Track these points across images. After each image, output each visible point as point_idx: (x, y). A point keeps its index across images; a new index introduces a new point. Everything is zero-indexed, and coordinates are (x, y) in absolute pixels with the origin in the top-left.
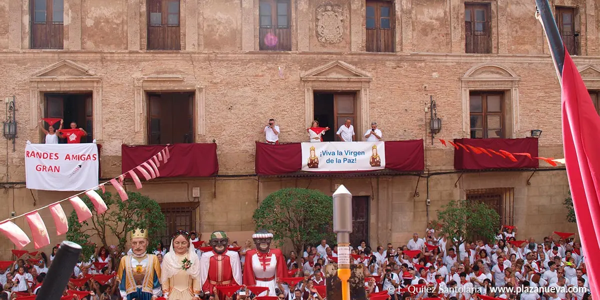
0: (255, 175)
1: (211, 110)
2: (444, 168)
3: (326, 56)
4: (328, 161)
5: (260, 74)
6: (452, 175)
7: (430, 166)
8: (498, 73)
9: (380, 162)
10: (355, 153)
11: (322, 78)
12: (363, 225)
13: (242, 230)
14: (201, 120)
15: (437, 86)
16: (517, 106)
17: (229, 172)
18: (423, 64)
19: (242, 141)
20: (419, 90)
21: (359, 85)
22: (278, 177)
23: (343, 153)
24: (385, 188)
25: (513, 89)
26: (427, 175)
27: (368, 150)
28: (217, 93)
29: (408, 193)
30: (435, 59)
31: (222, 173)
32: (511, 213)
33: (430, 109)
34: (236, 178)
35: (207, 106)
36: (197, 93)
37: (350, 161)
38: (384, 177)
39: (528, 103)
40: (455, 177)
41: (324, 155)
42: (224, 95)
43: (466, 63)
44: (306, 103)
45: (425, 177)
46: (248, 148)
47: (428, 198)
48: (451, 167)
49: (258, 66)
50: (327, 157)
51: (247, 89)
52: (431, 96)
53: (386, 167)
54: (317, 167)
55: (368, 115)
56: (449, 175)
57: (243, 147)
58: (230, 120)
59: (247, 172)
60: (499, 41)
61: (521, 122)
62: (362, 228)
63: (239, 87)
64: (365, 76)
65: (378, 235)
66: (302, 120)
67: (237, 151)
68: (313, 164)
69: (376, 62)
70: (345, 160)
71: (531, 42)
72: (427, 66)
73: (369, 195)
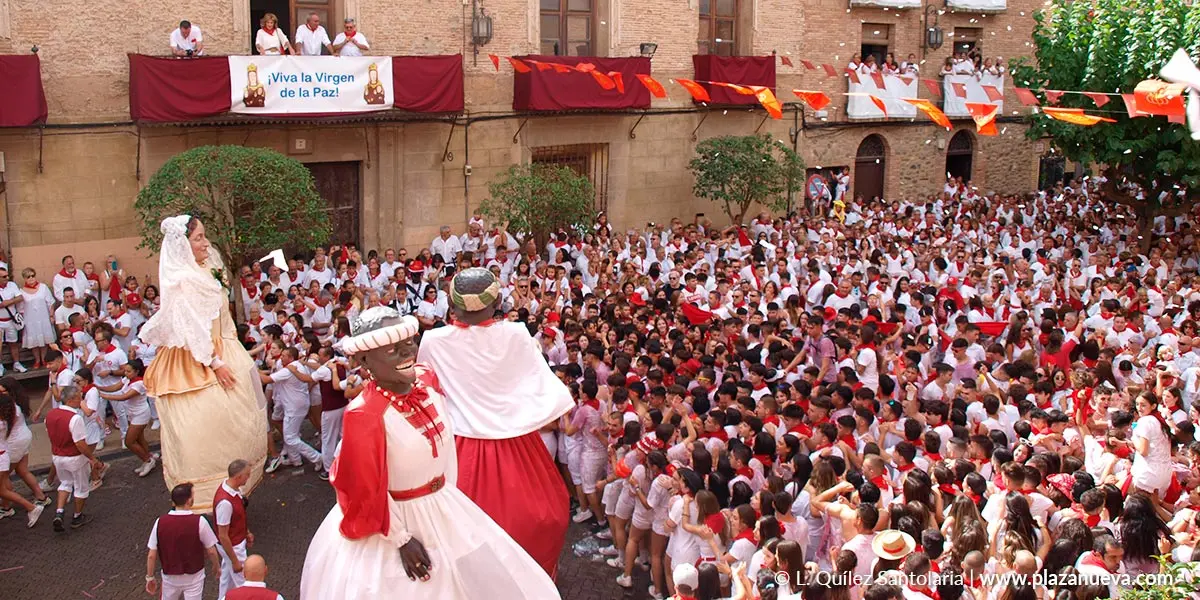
0: (130, 124)
2: (495, 108)
4: (284, 94)
6: (508, 120)
7: (473, 105)
9: (383, 96)
10: (336, 79)
12: (350, 216)
13: (105, 238)
17: (70, 117)
19: (96, 53)
22: (182, 126)
23: (314, 78)
24: (391, 145)
26: (465, 122)
27: (361, 72)
29: (432, 155)
31: (56, 119)
32: (604, 187)
34: (87, 130)
37: (326, 94)
38: (390, 124)
40: (514, 124)
41: (276, 81)
45: (463, 125)
46: (111, 68)
47: (467, 163)
48: (509, 108)
50: (281, 85)
53: (394, 106)
54: (262, 105)
55: (359, 6)
56: (502, 121)
57: (101, 65)
59: (111, 119)
61: (624, 29)
62: (347, 223)
65: (378, 234)
66: (225, 12)
67: (88, 73)
68: (255, 99)
70: (316, 91)
73: (361, 158)
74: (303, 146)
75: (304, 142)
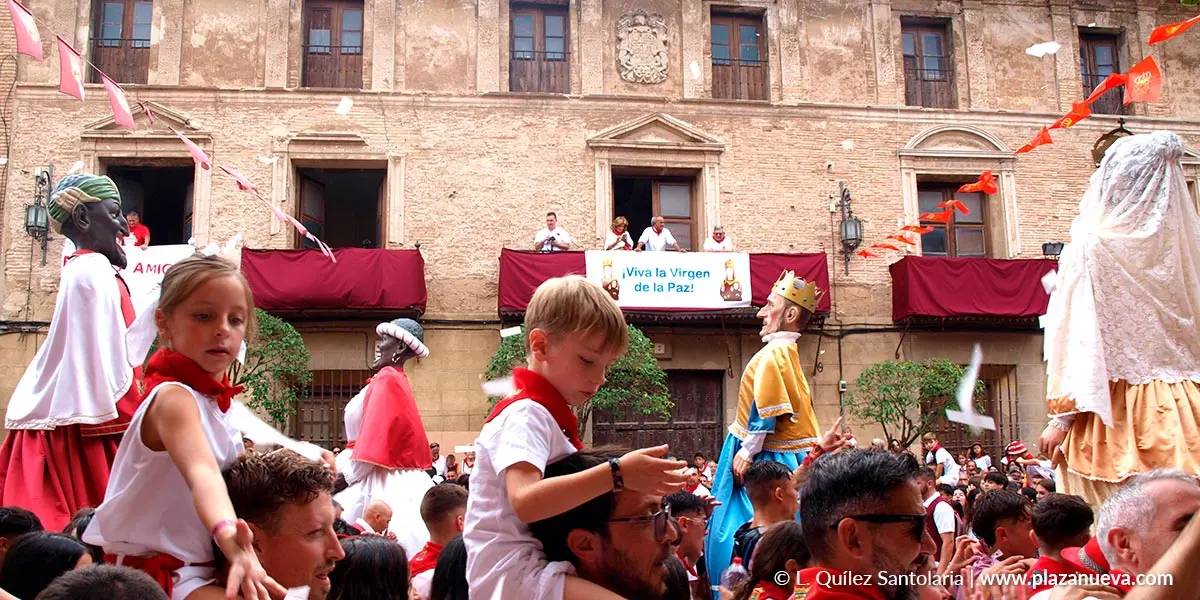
0: (498, 322)
1: (415, 199)
2: (871, 320)
3: (635, 105)
5: (511, 134)
6: (888, 334)
7: (844, 315)
8: (971, 144)
9: (740, 293)
10: (691, 274)
11: (627, 143)
12: (714, 432)
14: (397, 215)
15: (851, 165)
16: (1012, 207)
17: (446, 314)
18: (823, 124)
19: (472, 257)
20: (817, 171)
21: (700, 159)
23: (668, 273)
25: (1004, 174)
26: (837, 334)
27: (716, 268)
28: (426, 166)
30: (846, 115)
31: (434, 316)
32: (1014, 419)
33: (839, 208)
34: (459, 326)
35: (408, 189)
36: (390, 166)
37: (680, 289)
39: (1035, 201)
40: (895, 337)
41: (630, 275)
42: (442, 172)
43: (907, 123)
44: (597, 188)
45: (835, 337)
46: (483, 271)
47: (841, 379)
48: (888, 321)
49: (506, 119)
50: (635, 280)
51: (484, 160)
52: (841, 184)
53: (752, 304)
54: (618, 297)
55: (719, 215)
56: (882, 333)
57: (475, 268)
58: (452, 217)
59: (483, 317)
60: (971, 87)
61: (1023, 237)
62: (710, 439)
63: (470, 156)
64: (711, 141)
66: (589, 221)
67: (464, 275)
68: (609, 291)
69: (732, 117)
70: (671, 286)
71: (1033, 92)
72: (831, 128)
73: (722, 368)
74: (662, 351)
75: (663, 347)
